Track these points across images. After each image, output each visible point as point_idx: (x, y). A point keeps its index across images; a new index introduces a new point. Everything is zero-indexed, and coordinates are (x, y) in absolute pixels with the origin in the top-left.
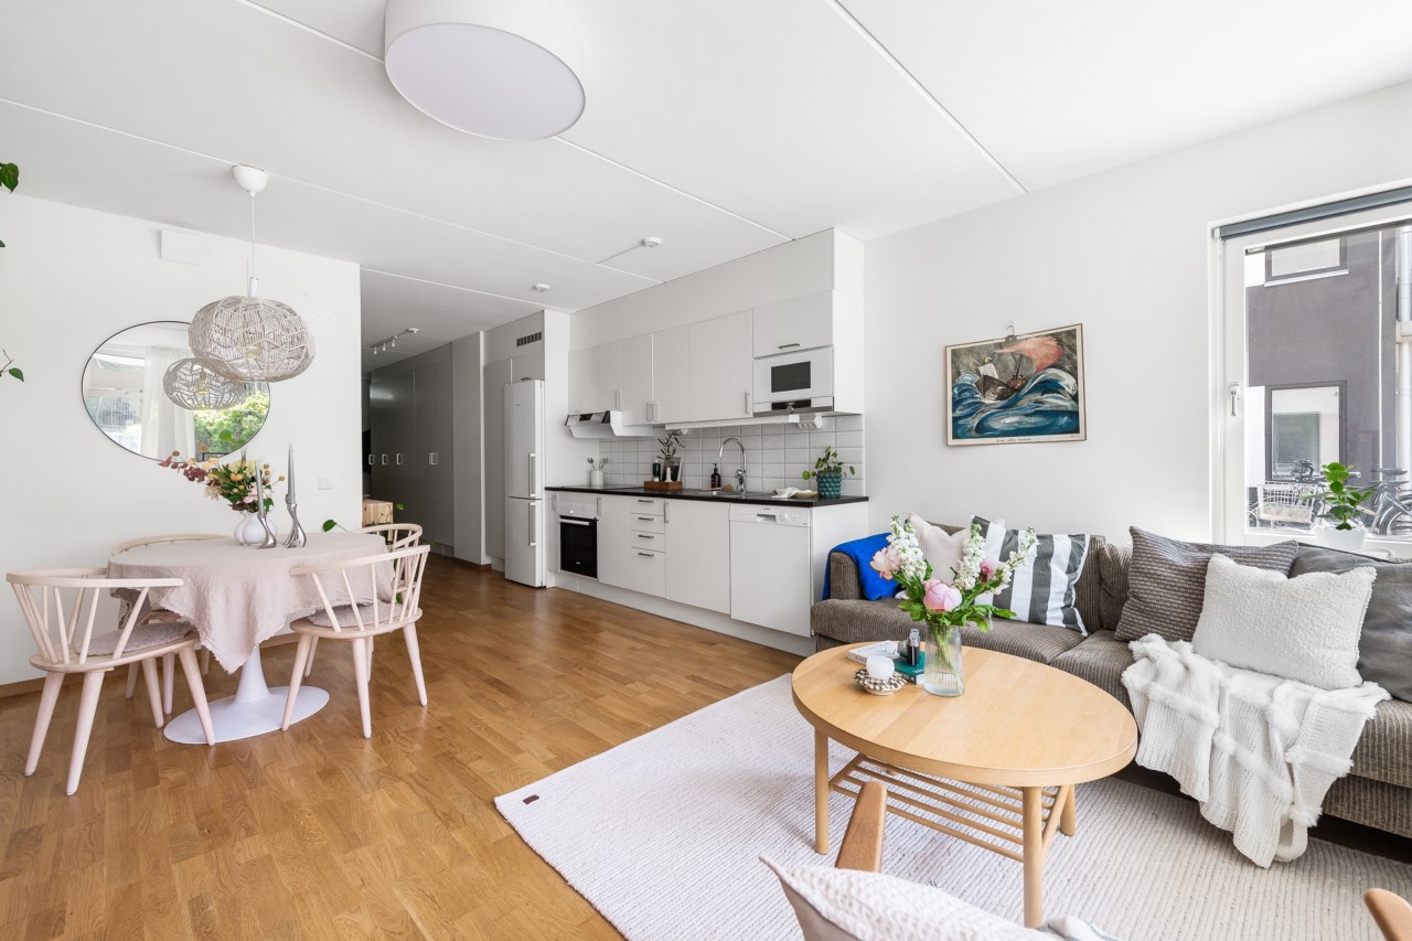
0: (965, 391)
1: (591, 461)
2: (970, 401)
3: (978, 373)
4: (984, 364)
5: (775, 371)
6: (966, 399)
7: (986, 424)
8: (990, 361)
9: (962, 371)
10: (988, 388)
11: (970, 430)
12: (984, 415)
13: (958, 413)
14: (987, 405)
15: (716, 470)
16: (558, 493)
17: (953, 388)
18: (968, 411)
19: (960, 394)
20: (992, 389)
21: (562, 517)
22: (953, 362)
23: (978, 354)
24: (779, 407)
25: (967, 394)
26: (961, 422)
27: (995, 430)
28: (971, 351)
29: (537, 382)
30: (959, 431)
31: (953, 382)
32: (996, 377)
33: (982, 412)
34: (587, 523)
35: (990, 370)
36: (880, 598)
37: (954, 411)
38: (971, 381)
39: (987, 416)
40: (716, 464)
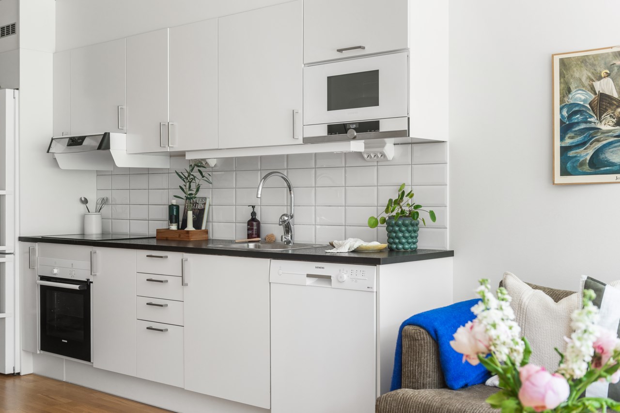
0: (576, 113)
1: (85, 201)
2: (583, 126)
3: (593, 89)
4: (600, 78)
5: (334, 82)
6: (578, 123)
7: (602, 156)
8: (608, 75)
9: (572, 87)
10: (606, 110)
11: (582, 164)
12: (599, 145)
13: (568, 142)
14: (604, 133)
15: (254, 214)
16: (37, 246)
17: (561, 109)
18: (579, 139)
19: (570, 116)
20: (610, 111)
21: (43, 278)
22: (562, 75)
23: (593, 65)
24: (337, 130)
25: (578, 117)
26: (571, 154)
27: (612, 164)
28: (584, 61)
29: (9, 92)
30: (569, 165)
31: (562, 101)
32: (615, 95)
33: (598, 141)
34: (76, 287)
35: (606, 86)
36: (465, 387)
37: (562, 138)
38: (584, 101)
39: (605, 146)
40: (253, 207)
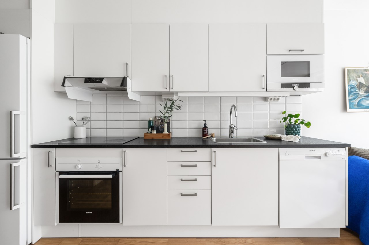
0: (352, 88)
1: (71, 119)
2: (354, 93)
3: (357, 80)
4: (359, 77)
5: (284, 64)
6: (353, 91)
7: (360, 103)
8: (362, 76)
9: (351, 79)
10: (361, 88)
11: (355, 105)
12: (359, 99)
13: (351, 98)
14: (361, 95)
15: (205, 124)
16: (54, 151)
17: (348, 86)
18: (354, 97)
19: (351, 89)
20: (362, 88)
21: (61, 173)
22: (348, 75)
23: (357, 72)
25: (353, 90)
26: (352, 102)
27: (363, 106)
28: (354, 71)
30: (351, 105)
31: (348, 84)
32: (364, 83)
33: (359, 98)
34: (110, 176)
35: (362, 80)
37: (349, 96)
38: (355, 84)
39: (361, 100)
40: (205, 121)
